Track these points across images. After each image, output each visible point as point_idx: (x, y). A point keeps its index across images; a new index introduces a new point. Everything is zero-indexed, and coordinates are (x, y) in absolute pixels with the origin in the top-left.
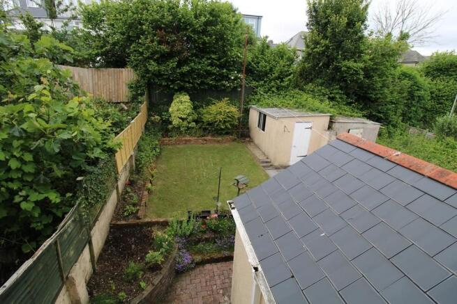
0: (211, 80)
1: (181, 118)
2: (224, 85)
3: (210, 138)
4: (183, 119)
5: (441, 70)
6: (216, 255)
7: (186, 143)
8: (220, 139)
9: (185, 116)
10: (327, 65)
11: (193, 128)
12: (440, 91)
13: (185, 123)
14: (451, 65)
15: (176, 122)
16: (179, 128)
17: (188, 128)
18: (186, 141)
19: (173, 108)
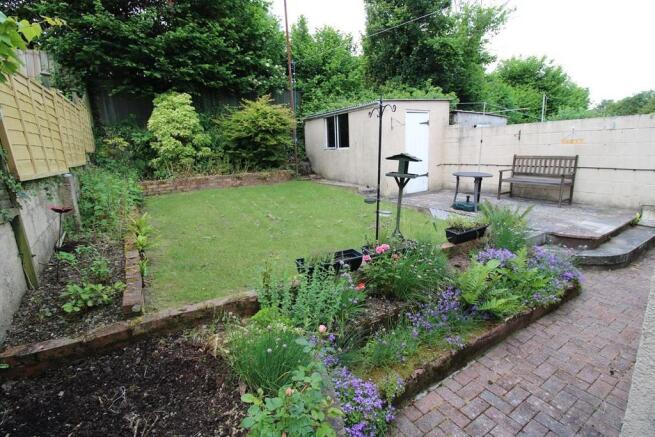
0: (228, 69)
1: (178, 138)
2: (252, 85)
3: (246, 173)
4: (184, 140)
5: (515, 78)
6: (435, 358)
7: (197, 188)
8: (265, 173)
9: (188, 133)
10: (407, 49)
11: (207, 158)
12: (523, 100)
13: (189, 149)
14: (524, 71)
15: (167, 145)
16: (176, 159)
17: (197, 160)
18: (199, 182)
19: (157, 119)
